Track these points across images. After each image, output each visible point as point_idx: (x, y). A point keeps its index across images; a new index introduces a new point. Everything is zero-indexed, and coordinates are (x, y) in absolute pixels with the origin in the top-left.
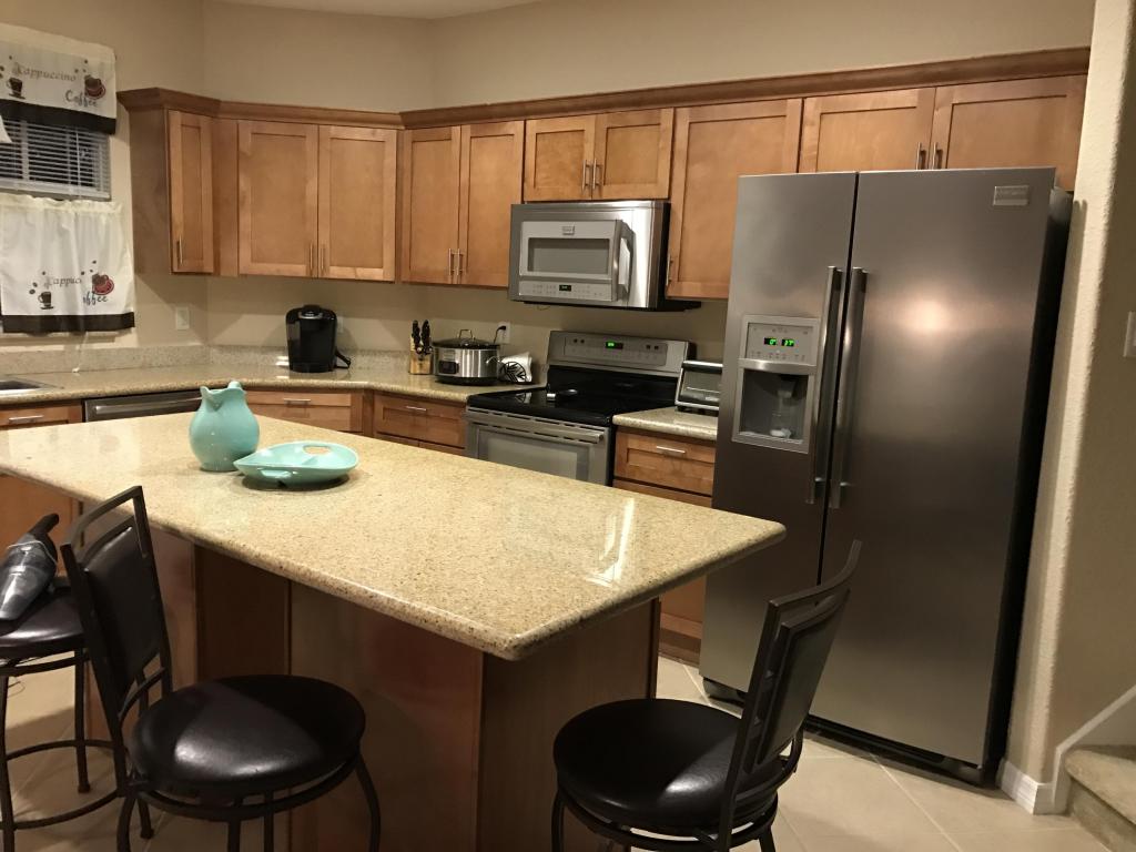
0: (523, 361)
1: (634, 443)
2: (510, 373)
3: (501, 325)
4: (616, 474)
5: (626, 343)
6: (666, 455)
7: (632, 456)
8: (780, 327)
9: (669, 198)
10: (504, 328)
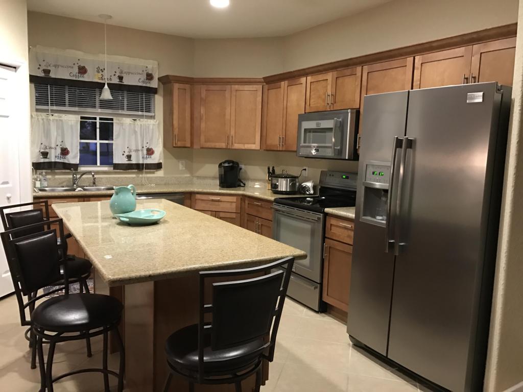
0: (309, 184)
1: (333, 221)
2: (305, 189)
3: (304, 168)
4: (326, 236)
5: (350, 176)
6: (346, 228)
7: (333, 228)
8: (379, 166)
9: (360, 108)
10: (305, 170)
